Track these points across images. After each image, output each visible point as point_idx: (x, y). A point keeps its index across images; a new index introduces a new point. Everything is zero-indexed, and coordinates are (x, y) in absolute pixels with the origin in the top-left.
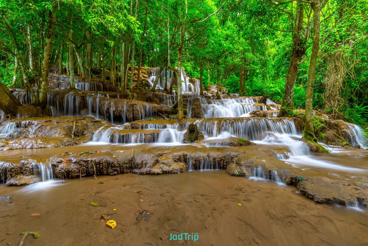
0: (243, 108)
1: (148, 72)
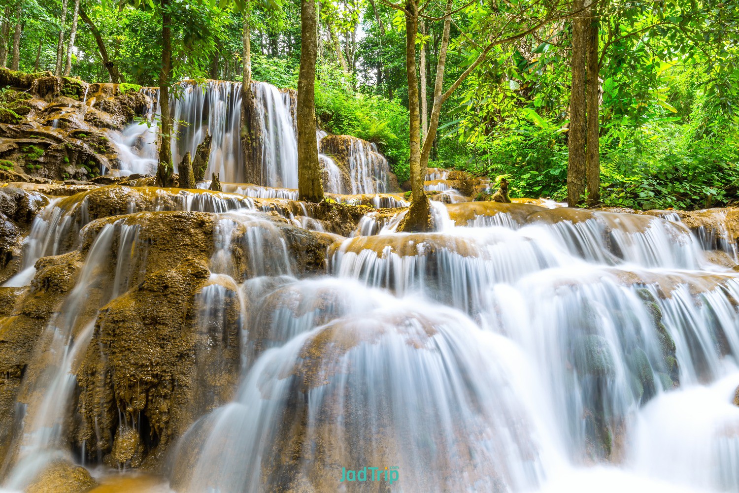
0: (657, 316)
1: (122, 104)
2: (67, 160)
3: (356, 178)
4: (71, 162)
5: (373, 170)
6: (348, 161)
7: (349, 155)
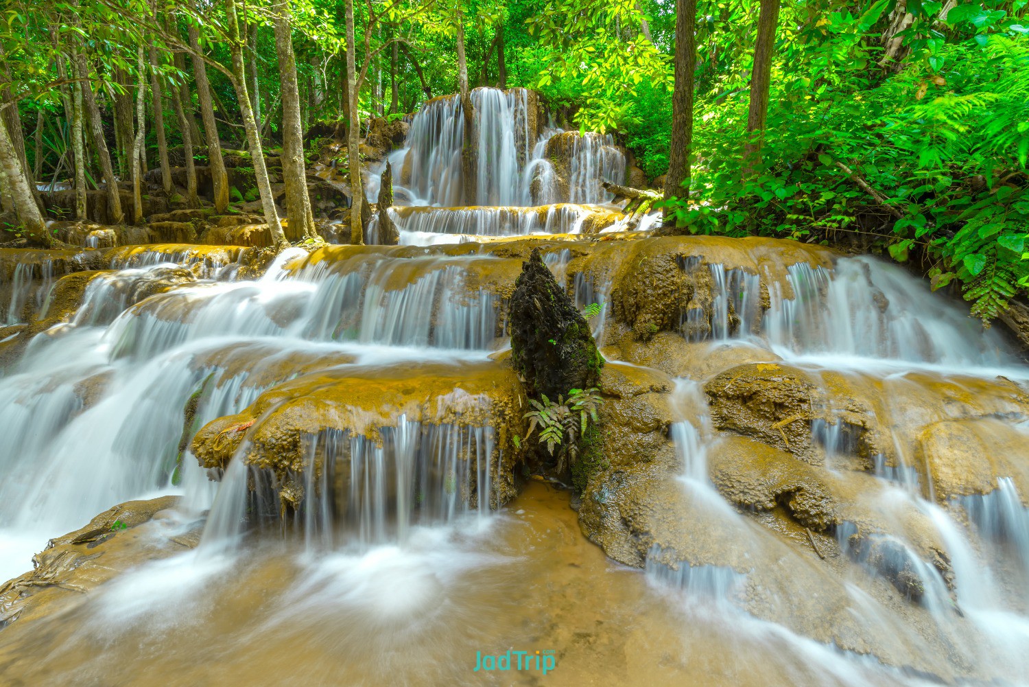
2: (319, 197)
3: (577, 182)
4: (322, 199)
5: (601, 169)
6: (570, 163)
7: (571, 156)
